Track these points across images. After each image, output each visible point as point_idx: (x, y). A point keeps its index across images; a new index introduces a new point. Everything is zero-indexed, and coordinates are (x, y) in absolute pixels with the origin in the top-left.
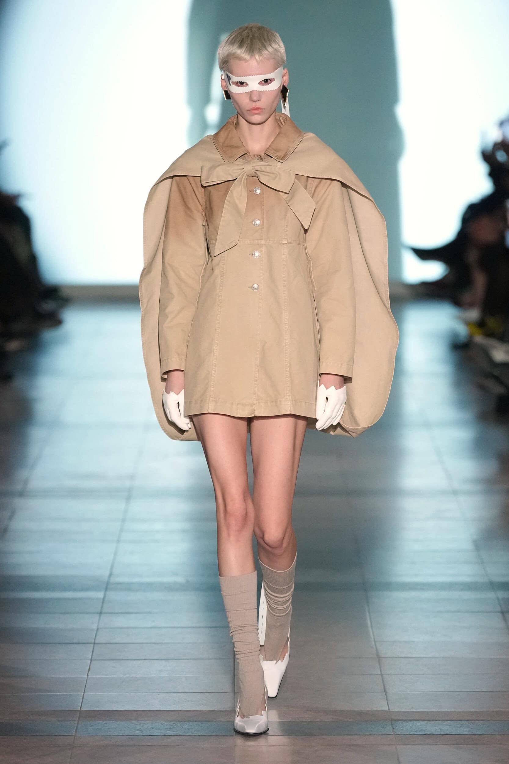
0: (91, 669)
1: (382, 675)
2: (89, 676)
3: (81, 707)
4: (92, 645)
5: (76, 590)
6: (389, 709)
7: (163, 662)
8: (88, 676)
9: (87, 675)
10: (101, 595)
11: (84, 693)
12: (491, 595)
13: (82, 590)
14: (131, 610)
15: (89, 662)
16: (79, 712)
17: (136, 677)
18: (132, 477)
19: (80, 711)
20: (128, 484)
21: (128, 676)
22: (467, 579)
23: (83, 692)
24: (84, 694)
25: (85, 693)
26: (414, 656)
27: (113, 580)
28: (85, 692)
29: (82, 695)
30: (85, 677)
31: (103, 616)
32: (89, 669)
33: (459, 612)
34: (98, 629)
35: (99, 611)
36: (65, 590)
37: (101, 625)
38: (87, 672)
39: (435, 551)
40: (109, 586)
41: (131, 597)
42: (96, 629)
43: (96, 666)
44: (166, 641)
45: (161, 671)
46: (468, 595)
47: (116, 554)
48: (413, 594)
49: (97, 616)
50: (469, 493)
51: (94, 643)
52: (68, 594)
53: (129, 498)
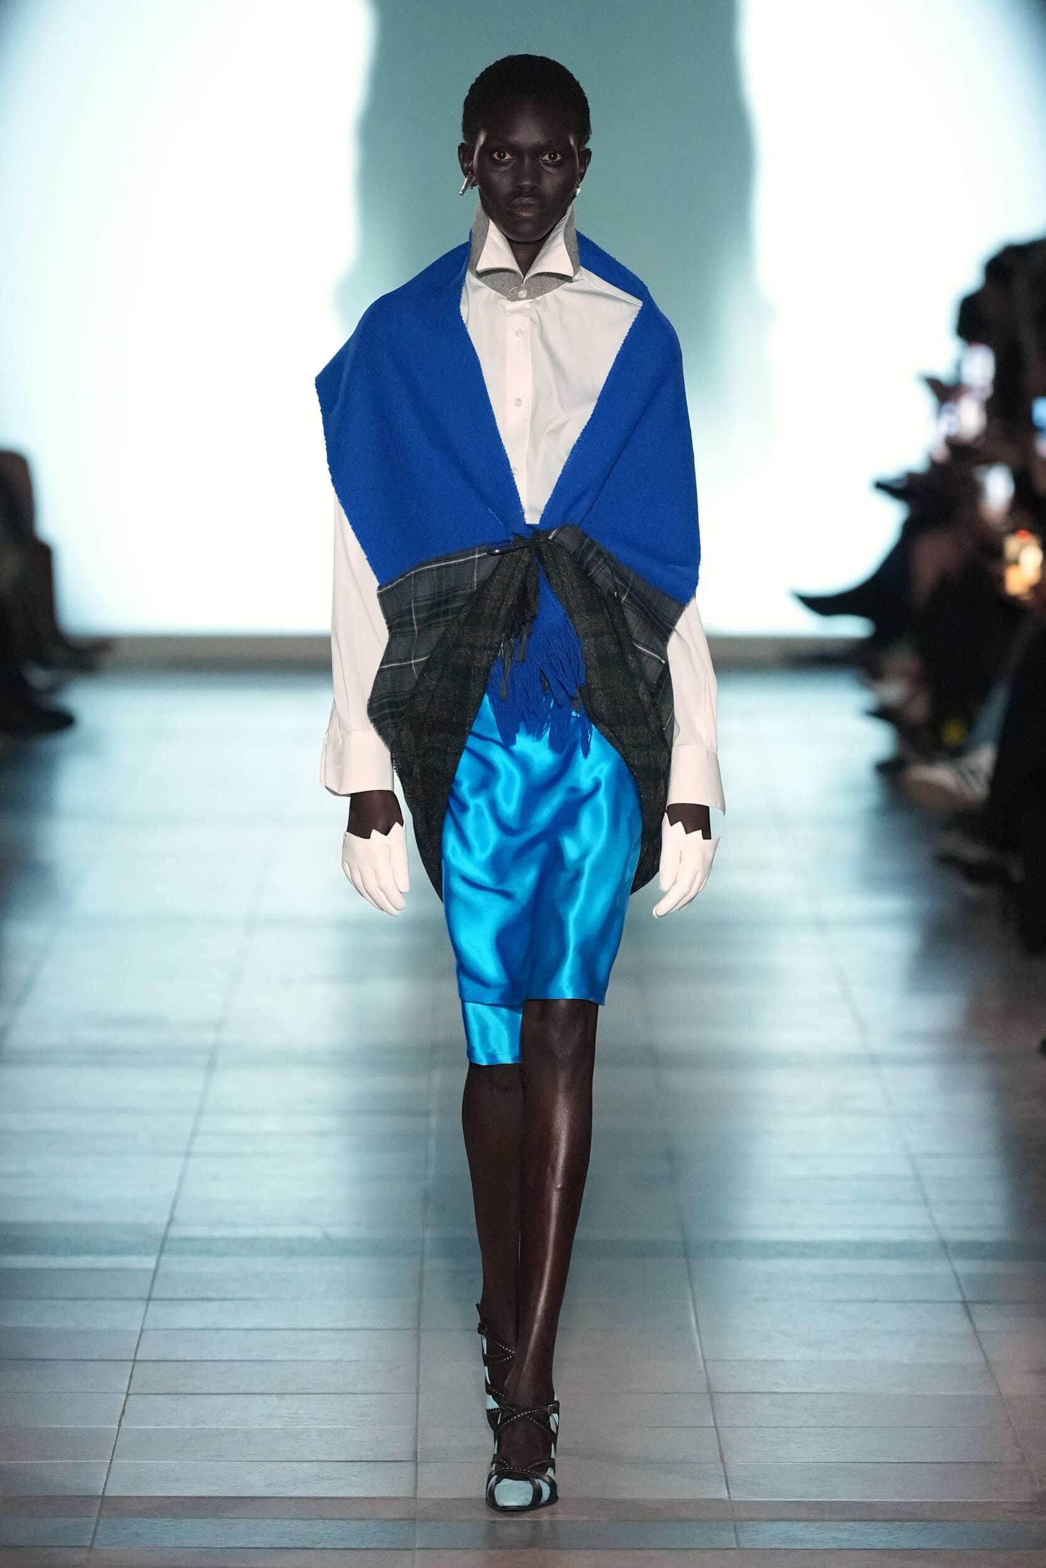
0: (126, 1412)
1: (716, 1428)
2: (123, 1427)
3: (104, 1489)
4: (131, 1364)
5: (99, 1252)
6: (729, 1497)
7: (274, 1400)
8: (120, 1425)
9: (117, 1424)
10: (149, 1262)
11: (111, 1460)
12: (941, 1268)
13: (111, 1252)
14: (212, 1294)
15: (124, 1397)
16: (100, 1500)
17: (218, 1430)
18: (218, 1025)
19: (103, 1497)
20: (210, 1037)
21: (201, 1426)
22: (897, 1236)
23: (110, 1458)
24: (111, 1463)
25: (114, 1462)
26: (783, 1390)
27: (174, 1232)
28: (114, 1458)
29: (108, 1465)
30: (115, 1429)
31: (153, 1306)
32: (123, 1412)
33: (876, 1301)
34: (142, 1330)
35: (146, 1296)
36: (77, 1251)
37: (150, 1323)
38: (119, 1419)
39: (831, 1178)
40: (167, 1246)
41: (211, 1267)
42: (139, 1330)
43: (136, 1405)
44: (279, 1357)
45: (269, 1417)
46: (895, 1268)
47: (182, 1179)
48: (783, 1265)
49: (141, 1306)
50: (903, 1061)
51: (135, 1361)
52: (84, 1261)
53: (211, 1066)
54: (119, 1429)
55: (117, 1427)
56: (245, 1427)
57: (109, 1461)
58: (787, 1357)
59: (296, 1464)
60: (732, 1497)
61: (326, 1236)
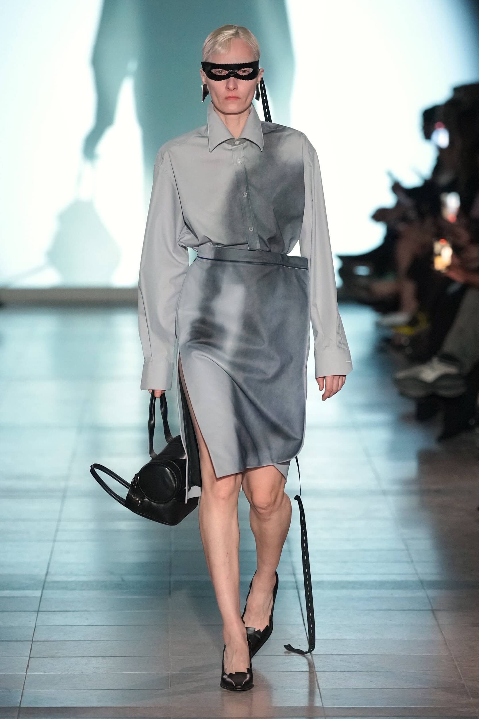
0: (29, 666)
2: (28, 673)
3: (20, 704)
4: (31, 642)
5: (13, 589)
6: (323, 705)
7: (100, 660)
8: (26, 672)
9: (25, 672)
10: (38, 593)
11: (23, 689)
12: (421, 594)
13: (20, 589)
14: (68, 609)
15: (28, 659)
16: (18, 709)
17: (74, 674)
18: (67, 478)
19: (20, 708)
20: (62, 484)
21: (66, 673)
22: (399, 578)
23: (23, 688)
24: (23, 691)
25: (24, 690)
26: (346, 653)
27: (50, 578)
28: (24, 688)
29: (21, 692)
30: (24, 674)
31: (40, 614)
32: (28, 666)
33: (390, 610)
34: (35, 626)
35: (37, 610)
36: (3, 587)
37: (39, 623)
38: (26, 669)
39: (365, 550)
40: (46, 585)
41: (68, 595)
42: (34, 626)
43: (34, 662)
45: (98, 668)
46: (398, 593)
47: (52, 552)
48: (344, 592)
49: (35, 614)
50: (398, 493)
51: (32, 641)
52: (7, 593)
53: (64, 498)
54: (26, 674)
56: (87, 673)
57: (22, 690)
58: (348, 637)
60: (324, 705)
61: (123, 580)
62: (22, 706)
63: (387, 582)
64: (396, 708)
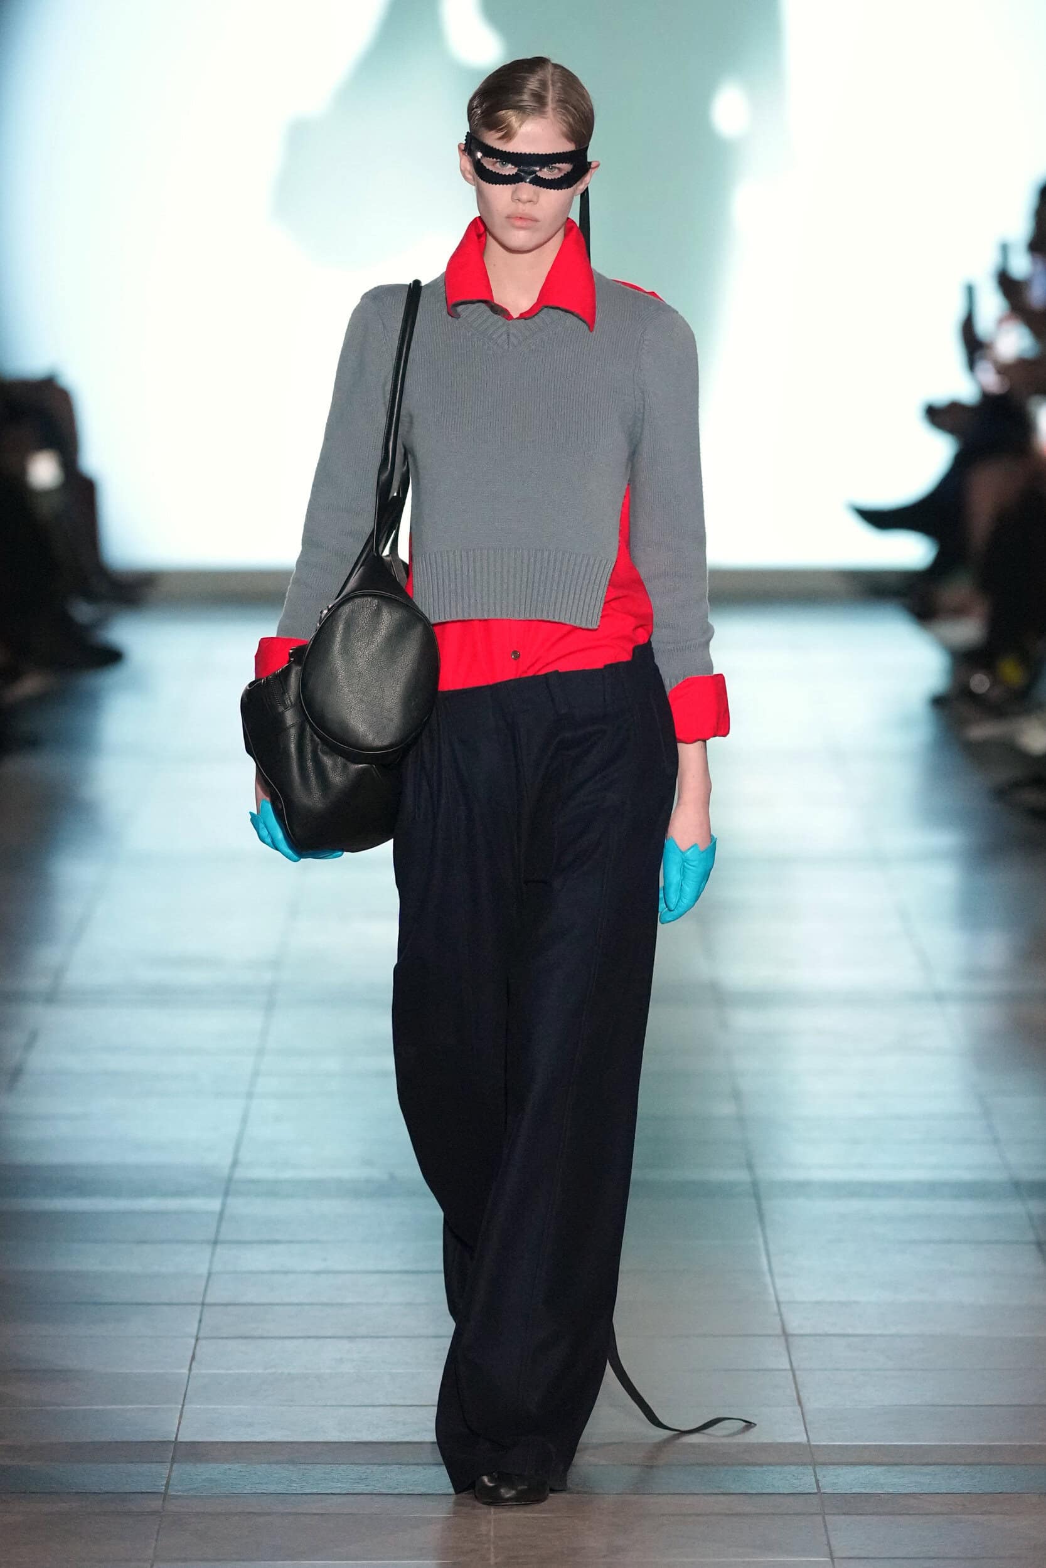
0: (197, 1357)
1: (793, 1370)
2: (193, 1372)
3: (177, 1434)
4: (199, 1308)
5: (165, 1194)
6: (808, 1441)
7: (345, 1345)
8: (190, 1369)
9: (188, 1367)
10: (215, 1205)
11: (183, 1405)
12: (1015, 1208)
13: (178, 1193)
14: (278, 1237)
15: (193, 1341)
16: (172, 1446)
17: (289, 1374)
18: (276, 964)
19: (176, 1443)
20: (268, 977)
21: (273, 1371)
22: (967, 1176)
23: (182, 1403)
24: (182, 1408)
25: (185, 1407)
26: (859, 1332)
27: (240, 1173)
28: (185, 1404)
29: (179, 1410)
30: (185, 1374)
31: (220, 1249)
32: (193, 1358)
33: (949, 1241)
34: (210, 1274)
35: (212, 1237)
36: (140, 1192)
37: (217, 1267)
38: (188, 1363)
39: (900, 1118)
40: (232, 1188)
41: (278, 1209)
42: (206, 1274)
43: (207, 1350)
44: (350, 1300)
45: (341, 1360)
46: (966, 1207)
47: (244, 1120)
48: (856, 1205)
49: (208, 1249)
50: (969, 998)
51: (203, 1304)
52: (148, 1204)
53: (270, 1006)
54: (189, 1374)
55: (187, 1372)
56: (317, 1371)
57: (181, 1406)
58: (862, 1299)
59: (370, 1409)
60: (811, 1441)
61: (392, 1177)
62: (180, 1439)
63: (945, 1184)
64: (960, 1447)
